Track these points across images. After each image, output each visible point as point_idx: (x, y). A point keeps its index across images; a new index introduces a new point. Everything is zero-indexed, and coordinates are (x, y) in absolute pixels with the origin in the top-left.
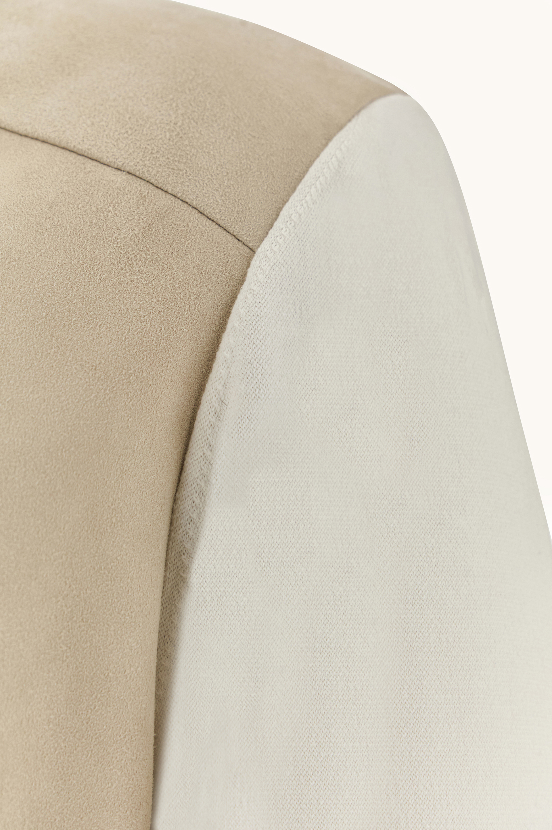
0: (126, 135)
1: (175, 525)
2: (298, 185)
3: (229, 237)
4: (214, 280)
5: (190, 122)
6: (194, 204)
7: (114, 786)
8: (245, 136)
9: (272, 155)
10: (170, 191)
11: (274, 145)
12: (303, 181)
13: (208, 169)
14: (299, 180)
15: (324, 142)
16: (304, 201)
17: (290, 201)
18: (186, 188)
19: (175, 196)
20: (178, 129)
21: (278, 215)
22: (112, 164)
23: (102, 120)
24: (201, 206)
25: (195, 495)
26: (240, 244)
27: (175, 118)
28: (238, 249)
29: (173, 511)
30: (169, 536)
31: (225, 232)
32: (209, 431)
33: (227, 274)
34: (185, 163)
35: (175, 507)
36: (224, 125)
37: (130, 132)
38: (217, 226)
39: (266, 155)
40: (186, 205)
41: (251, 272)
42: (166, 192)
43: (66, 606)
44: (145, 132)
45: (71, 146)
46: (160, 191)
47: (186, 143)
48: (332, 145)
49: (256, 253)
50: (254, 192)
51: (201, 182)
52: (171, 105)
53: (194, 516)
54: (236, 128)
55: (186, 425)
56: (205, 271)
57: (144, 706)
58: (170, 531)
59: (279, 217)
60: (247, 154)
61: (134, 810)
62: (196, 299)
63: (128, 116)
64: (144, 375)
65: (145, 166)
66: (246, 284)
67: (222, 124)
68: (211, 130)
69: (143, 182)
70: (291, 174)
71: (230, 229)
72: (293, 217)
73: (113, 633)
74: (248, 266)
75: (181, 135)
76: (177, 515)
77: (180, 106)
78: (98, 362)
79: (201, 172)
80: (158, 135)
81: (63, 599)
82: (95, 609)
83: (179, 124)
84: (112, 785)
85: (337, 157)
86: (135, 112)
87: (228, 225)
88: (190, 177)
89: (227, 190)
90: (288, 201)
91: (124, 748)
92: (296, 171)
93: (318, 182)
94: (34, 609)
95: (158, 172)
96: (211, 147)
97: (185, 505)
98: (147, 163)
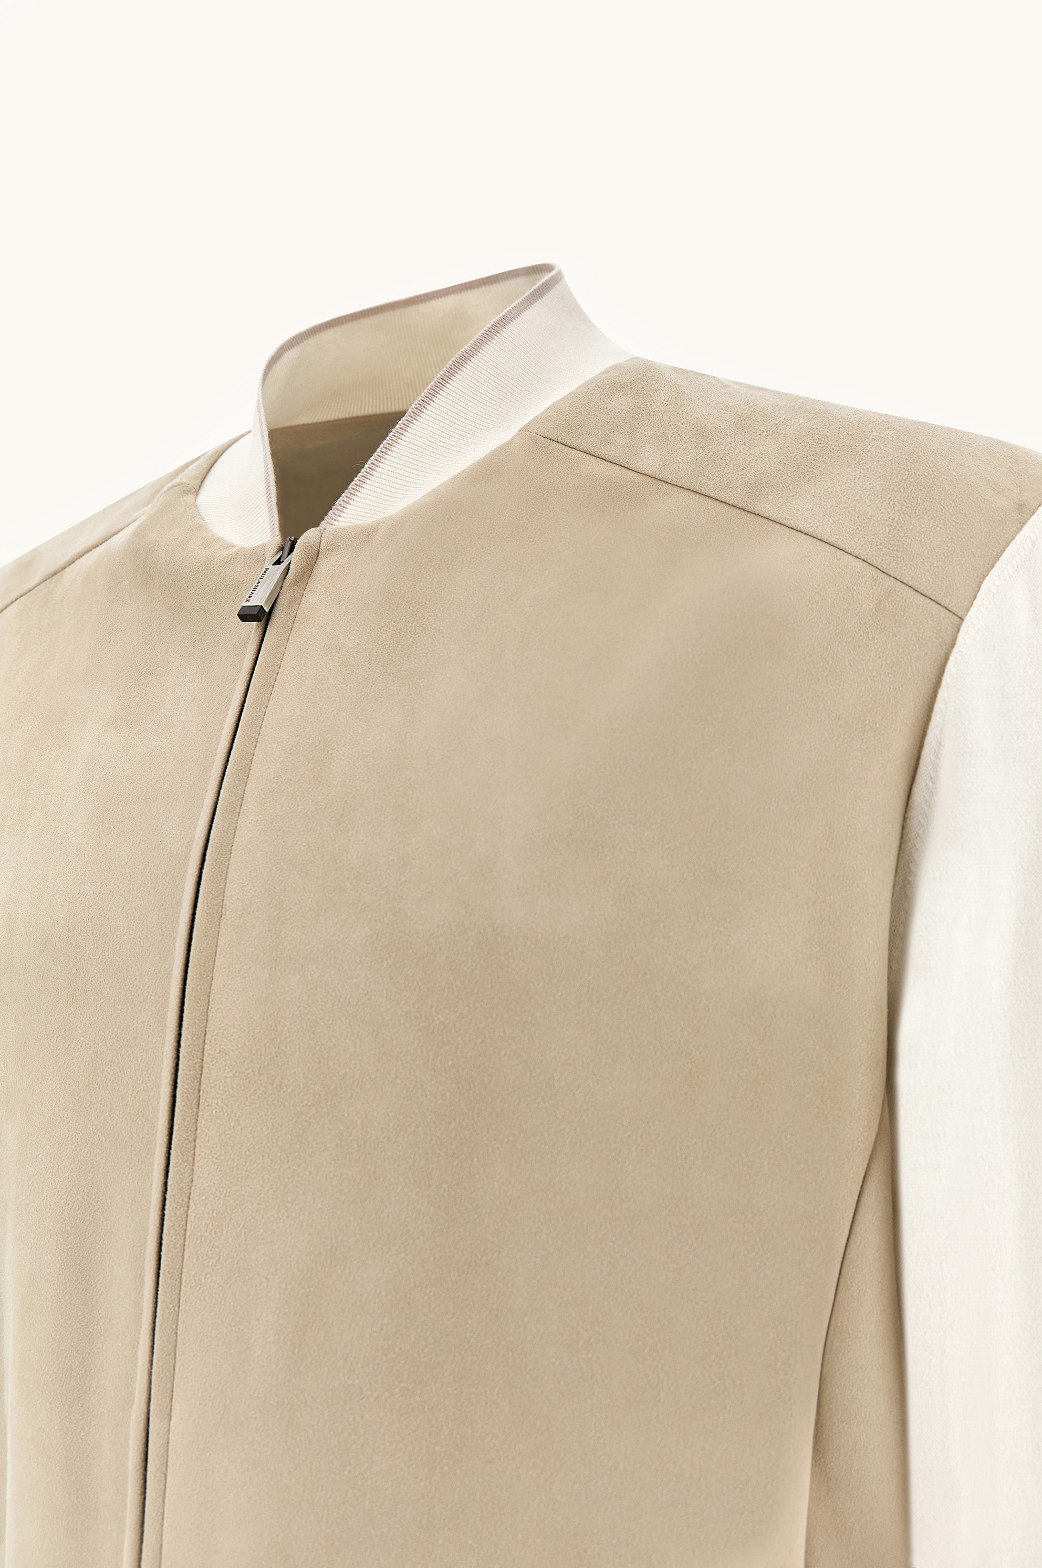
0: (857, 531)
1: (905, 838)
2: (996, 562)
3: (941, 609)
4: (930, 645)
5: (905, 516)
6: (910, 584)
7: (857, 1049)
8: (950, 523)
9: (972, 537)
10: (892, 575)
11: (973, 529)
12: (1000, 559)
13: (920, 554)
14: (997, 558)
15: (1019, 526)
16: (1001, 576)
17: (989, 576)
18: (903, 572)
19: (896, 579)
20: (895, 524)
21: (979, 588)
22: (852, 553)
23: (840, 519)
24: (916, 585)
25: (920, 816)
26: (951, 614)
27: (893, 514)
28: (949, 618)
29: (903, 828)
30: (900, 847)
31: (937, 605)
32: (930, 767)
33: (941, 640)
34: (902, 552)
35: (905, 825)
36: (933, 516)
37: (860, 529)
38: (930, 600)
39: (967, 538)
40: (904, 585)
41: (960, 636)
42: (890, 576)
43: (816, 912)
44: (870, 529)
45: (824, 538)
46: (885, 575)
47: (903, 534)
48: (1026, 528)
49: (965, 621)
50: (959, 570)
51: (915, 566)
52: (889, 503)
53: (920, 832)
54: (943, 517)
55: (913, 762)
56: (922, 638)
57: (879, 991)
58: (901, 843)
59: (981, 589)
60: (952, 538)
61: (872, 1068)
62: (917, 661)
63: (857, 516)
64: (878, 726)
65: (873, 555)
66: (956, 646)
67: (931, 515)
68: (922, 521)
69: (874, 568)
70: (989, 554)
71: (941, 602)
72: (991, 589)
73: (855, 934)
74: (958, 632)
75: (898, 528)
76: (906, 831)
77: (897, 504)
78: (841, 713)
79: (915, 558)
80: (880, 531)
81: (813, 905)
82: (838, 913)
83: (896, 519)
84: (855, 1049)
85: (1030, 539)
86: (861, 513)
87: (939, 599)
88: (907, 563)
89: (936, 570)
90: (987, 575)
91: (865, 1023)
92: (993, 551)
93: (1014, 561)
94: (790, 915)
95: (882, 560)
96: (923, 536)
97: (913, 823)
98: (874, 553)
